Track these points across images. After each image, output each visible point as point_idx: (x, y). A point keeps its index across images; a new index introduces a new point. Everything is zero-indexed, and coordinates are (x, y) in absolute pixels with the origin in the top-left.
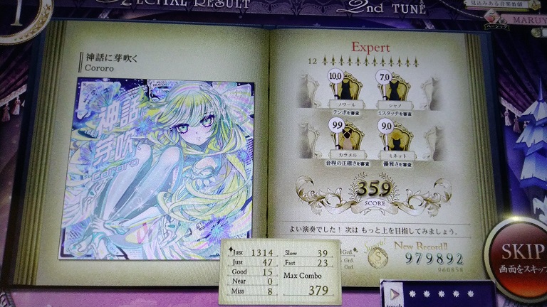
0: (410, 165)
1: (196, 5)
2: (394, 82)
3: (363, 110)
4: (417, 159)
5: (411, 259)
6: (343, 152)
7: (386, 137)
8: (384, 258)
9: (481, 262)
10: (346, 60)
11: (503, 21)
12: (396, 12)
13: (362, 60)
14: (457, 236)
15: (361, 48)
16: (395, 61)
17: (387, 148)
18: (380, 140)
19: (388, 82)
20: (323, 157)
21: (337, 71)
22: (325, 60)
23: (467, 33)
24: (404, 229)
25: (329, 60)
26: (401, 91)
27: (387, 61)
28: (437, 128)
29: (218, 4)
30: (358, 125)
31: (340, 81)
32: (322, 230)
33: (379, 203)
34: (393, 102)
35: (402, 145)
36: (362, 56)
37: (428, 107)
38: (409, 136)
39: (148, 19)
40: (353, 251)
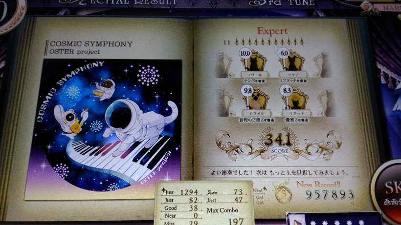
0: (307, 120)
1: (136, 3)
2: (292, 57)
3: (268, 78)
4: (313, 116)
5: (311, 195)
6: (253, 111)
7: (287, 98)
8: (288, 195)
9: (369, 197)
10: (253, 41)
11: (375, 9)
12: (291, 4)
13: (266, 41)
14: (348, 176)
15: (265, 32)
16: (292, 41)
17: (288, 107)
18: (282, 101)
19: (286, 57)
20: (237, 116)
21: (246, 50)
22: (237, 41)
23: (348, 19)
24: (304, 171)
25: (240, 41)
26: (297, 63)
27: (286, 41)
28: (327, 91)
29: (153, 2)
30: (264, 90)
31: (249, 57)
32: (238, 173)
33: (283, 151)
34: (291, 72)
35: (300, 105)
36: (266, 37)
37: (319, 76)
38: (306, 97)
39: (99, 14)
40: (263, 190)
